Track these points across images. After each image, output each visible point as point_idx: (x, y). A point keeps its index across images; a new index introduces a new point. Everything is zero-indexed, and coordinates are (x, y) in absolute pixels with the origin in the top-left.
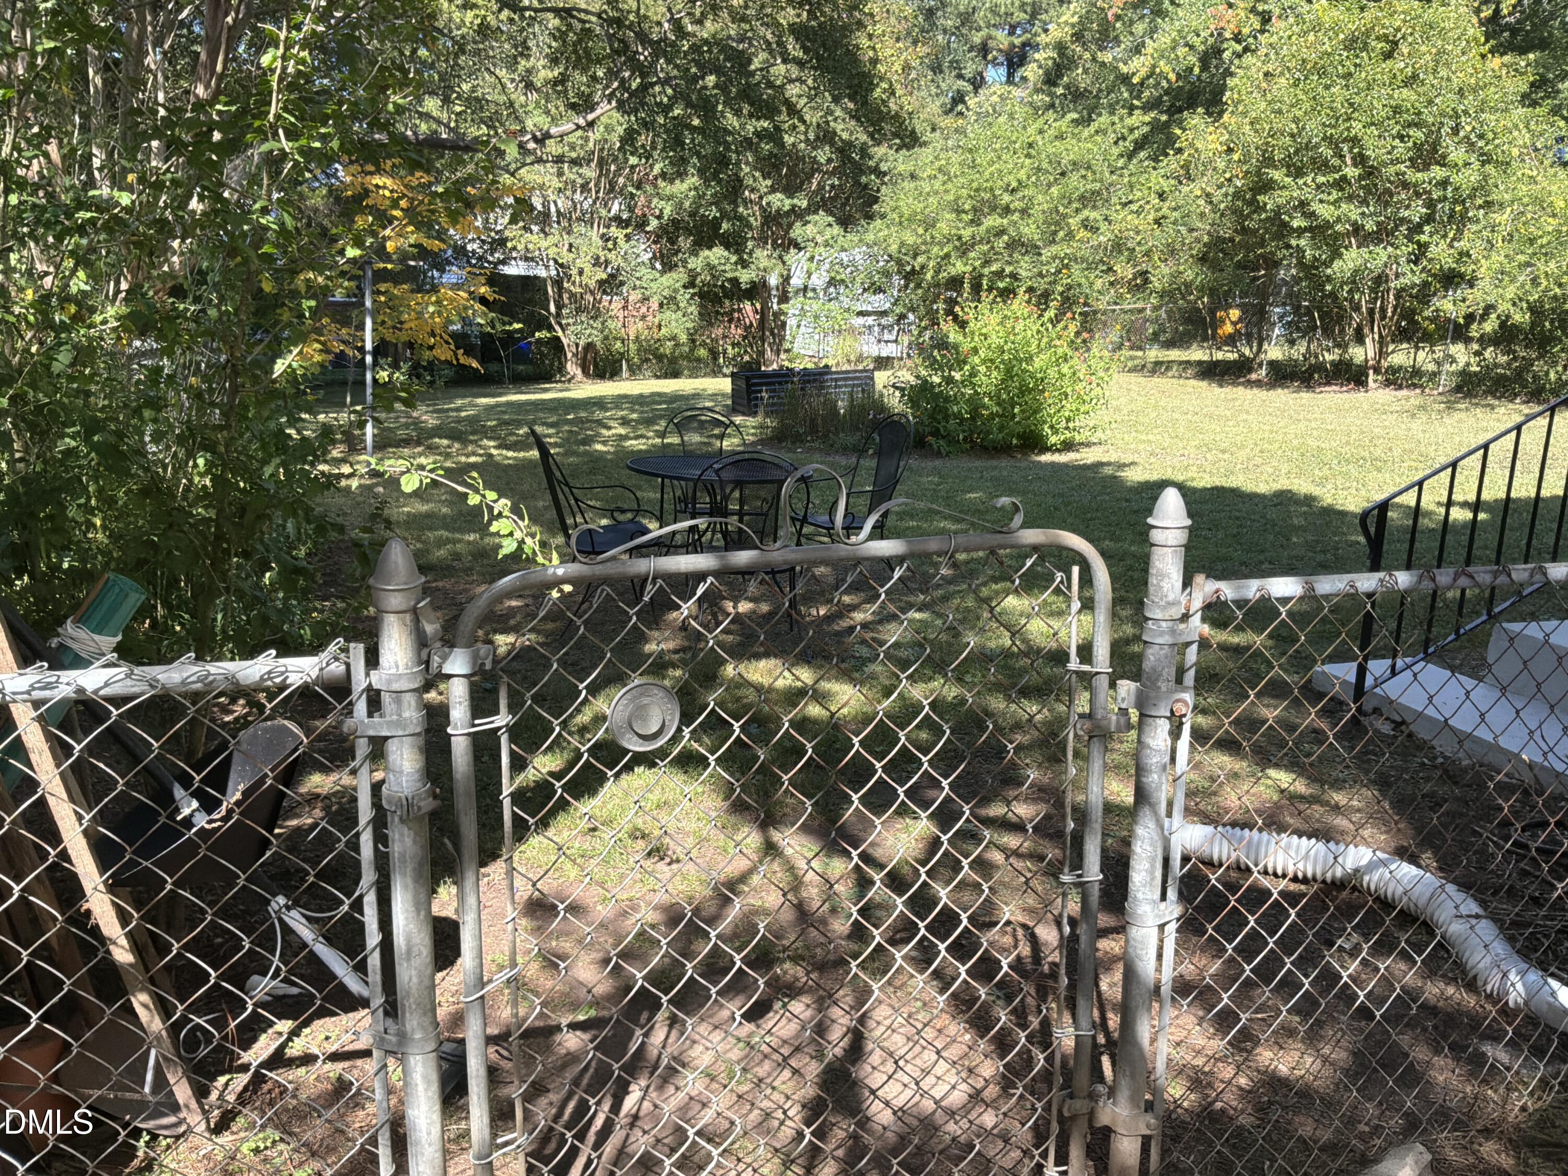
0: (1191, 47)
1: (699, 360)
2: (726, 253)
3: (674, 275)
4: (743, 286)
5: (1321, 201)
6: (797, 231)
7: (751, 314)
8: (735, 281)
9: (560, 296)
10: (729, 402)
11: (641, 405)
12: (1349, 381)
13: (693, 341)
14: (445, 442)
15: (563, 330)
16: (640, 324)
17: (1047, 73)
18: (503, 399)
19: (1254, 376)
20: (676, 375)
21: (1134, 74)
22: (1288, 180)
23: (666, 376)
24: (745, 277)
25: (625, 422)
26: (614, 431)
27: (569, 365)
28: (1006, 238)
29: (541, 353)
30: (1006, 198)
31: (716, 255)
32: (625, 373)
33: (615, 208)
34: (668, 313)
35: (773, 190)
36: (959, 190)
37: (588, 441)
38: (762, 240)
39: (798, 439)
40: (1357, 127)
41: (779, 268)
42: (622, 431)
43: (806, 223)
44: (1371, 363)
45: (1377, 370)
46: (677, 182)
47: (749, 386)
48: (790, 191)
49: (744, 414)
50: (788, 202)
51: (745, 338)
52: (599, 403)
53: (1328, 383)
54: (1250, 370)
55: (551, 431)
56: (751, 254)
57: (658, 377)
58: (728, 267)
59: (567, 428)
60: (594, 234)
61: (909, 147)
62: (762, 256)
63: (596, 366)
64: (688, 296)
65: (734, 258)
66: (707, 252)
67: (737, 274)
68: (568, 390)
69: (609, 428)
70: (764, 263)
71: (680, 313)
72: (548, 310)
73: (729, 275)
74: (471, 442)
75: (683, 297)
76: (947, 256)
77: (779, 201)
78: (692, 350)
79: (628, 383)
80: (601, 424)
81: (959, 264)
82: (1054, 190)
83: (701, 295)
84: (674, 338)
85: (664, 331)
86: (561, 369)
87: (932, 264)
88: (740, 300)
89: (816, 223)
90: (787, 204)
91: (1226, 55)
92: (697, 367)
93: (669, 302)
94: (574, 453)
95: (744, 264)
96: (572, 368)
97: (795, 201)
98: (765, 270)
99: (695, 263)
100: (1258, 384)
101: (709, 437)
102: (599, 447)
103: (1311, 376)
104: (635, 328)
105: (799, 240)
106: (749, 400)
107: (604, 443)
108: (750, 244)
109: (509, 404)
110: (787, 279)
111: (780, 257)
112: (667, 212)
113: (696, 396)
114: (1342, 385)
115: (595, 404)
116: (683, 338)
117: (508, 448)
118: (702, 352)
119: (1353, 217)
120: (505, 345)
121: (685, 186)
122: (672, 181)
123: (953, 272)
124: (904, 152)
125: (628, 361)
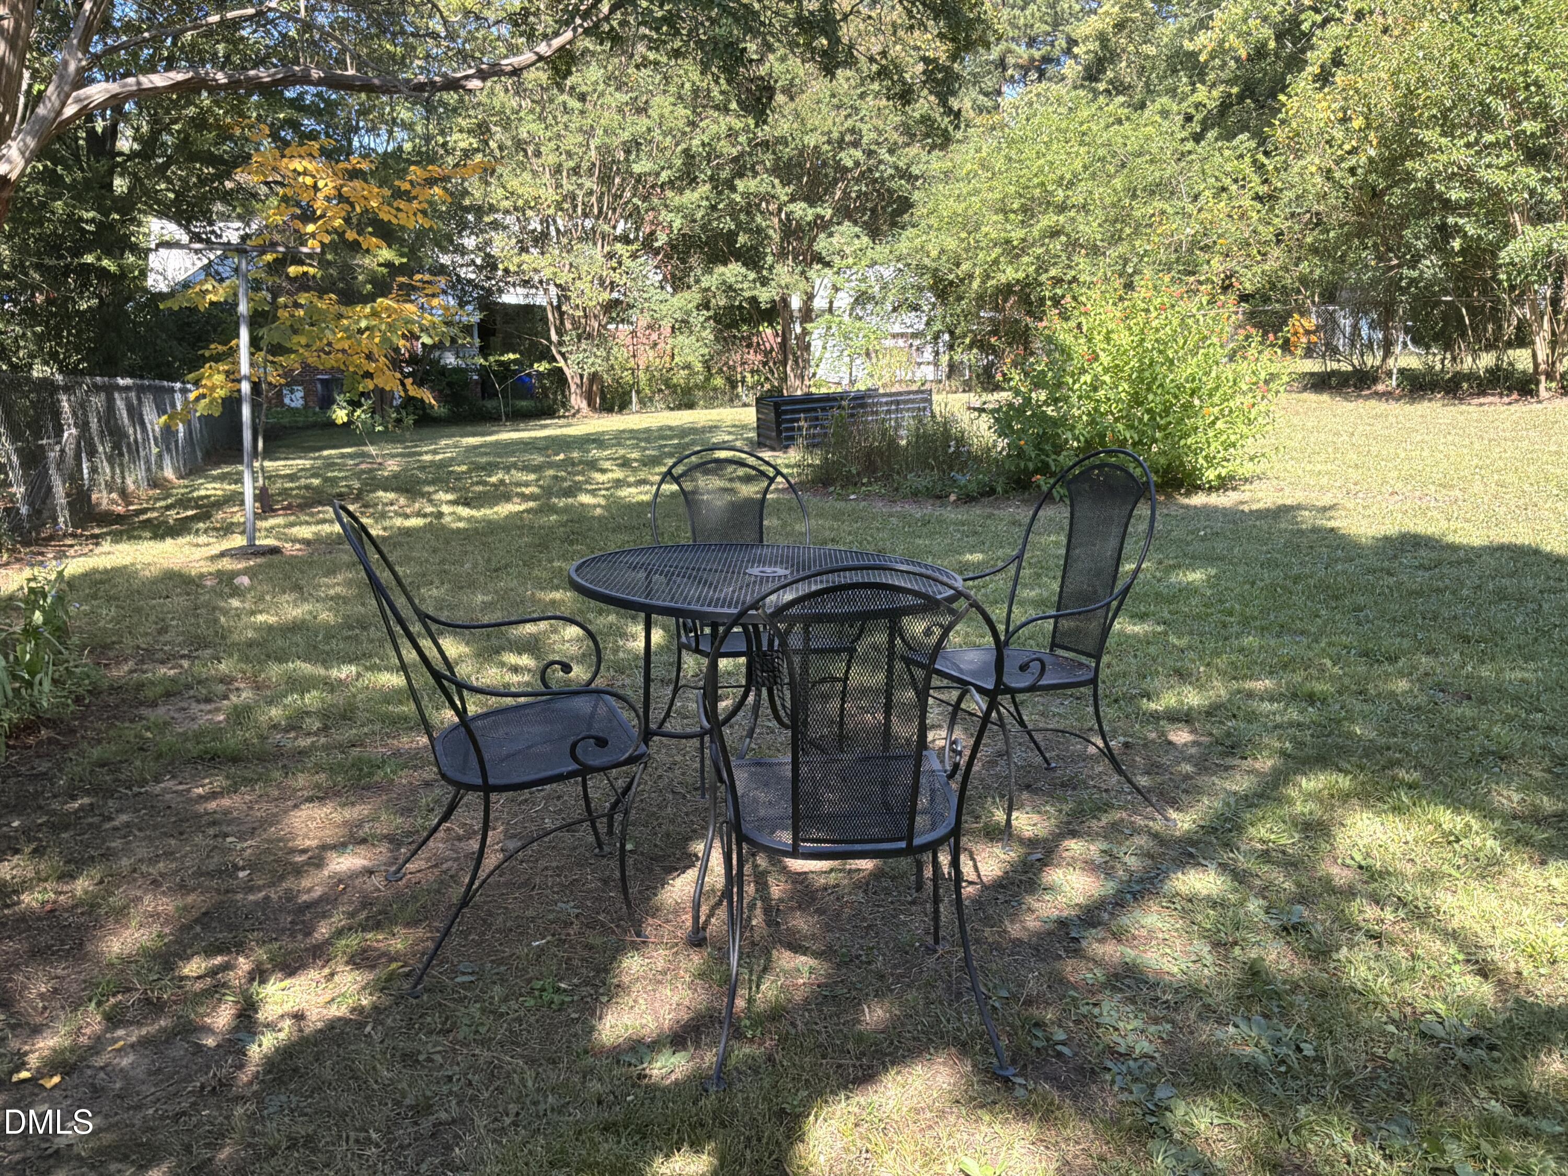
0: (1265, 19)
1: (715, 389)
2: (743, 270)
3: (687, 294)
4: (763, 306)
5: (1489, 166)
6: (822, 244)
7: (771, 338)
8: (754, 300)
9: (562, 323)
10: (753, 435)
11: (647, 440)
12: (1510, 390)
13: (709, 369)
14: (391, 496)
15: (565, 360)
16: (651, 353)
17: (1087, 68)
18: (489, 439)
19: (1380, 387)
20: (691, 406)
21: (1201, 51)
22: (1443, 140)
23: (679, 407)
24: (765, 295)
25: (625, 463)
26: (610, 475)
27: (573, 397)
28: (1063, 239)
29: (543, 386)
30: (1060, 194)
31: (733, 271)
32: (635, 405)
33: (621, 226)
34: (680, 338)
35: (793, 200)
36: (1005, 188)
37: (571, 492)
38: (782, 255)
39: (851, 482)
40: (1538, 71)
41: (803, 285)
42: (619, 474)
43: (831, 235)
44: (1543, 367)
45: (1550, 376)
46: (688, 192)
47: (778, 414)
48: (812, 200)
49: (773, 449)
50: (810, 211)
51: (765, 364)
52: (597, 440)
53: (1482, 393)
54: (1375, 380)
55: (532, 477)
56: (771, 268)
57: (672, 409)
58: (746, 285)
59: (551, 472)
60: (598, 253)
61: (943, 147)
62: (784, 273)
63: (603, 399)
64: (701, 319)
65: (752, 275)
66: (722, 269)
67: (756, 293)
68: (569, 425)
69: (604, 471)
70: (785, 279)
71: (693, 338)
72: (549, 339)
73: (747, 294)
74: (423, 495)
75: (698, 319)
76: (996, 262)
77: (800, 209)
78: (707, 379)
79: (637, 416)
80: (593, 465)
81: (1009, 270)
82: (1117, 182)
83: (716, 318)
84: (688, 366)
85: (677, 359)
86: (565, 404)
87: (978, 271)
88: (758, 324)
89: (842, 234)
90: (810, 214)
91: (1305, 27)
92: (713, 399)
93: (682, 325)
94: (553, 509)
95: (764, 282)
96: (577, 401)
97: (819, 210)
98: (787, 287)
99: (710, 281)
100: (1387, 396)
101: (731, 480)
102: (585, 499)
103: (1458, 386)
104: (647, 357)
105: (824, 254)
106: (779, 432)
107: (593, 492)
108: (770, 259)
109: (497, 444)
110: (810, 297)
111: (803, 273)
112: (677, 224)
113: (713, 428)
114: (1501, 395)
115: (594, 441)
116: (699, 367)
117: (467, 503)
118: (719, 381)
119: (1532, 184)
120: (502, 378)
121: (696, 195)
122: (681, 191)
123: (1003, 279)
124: (937, 153)
125: (638, 392)
